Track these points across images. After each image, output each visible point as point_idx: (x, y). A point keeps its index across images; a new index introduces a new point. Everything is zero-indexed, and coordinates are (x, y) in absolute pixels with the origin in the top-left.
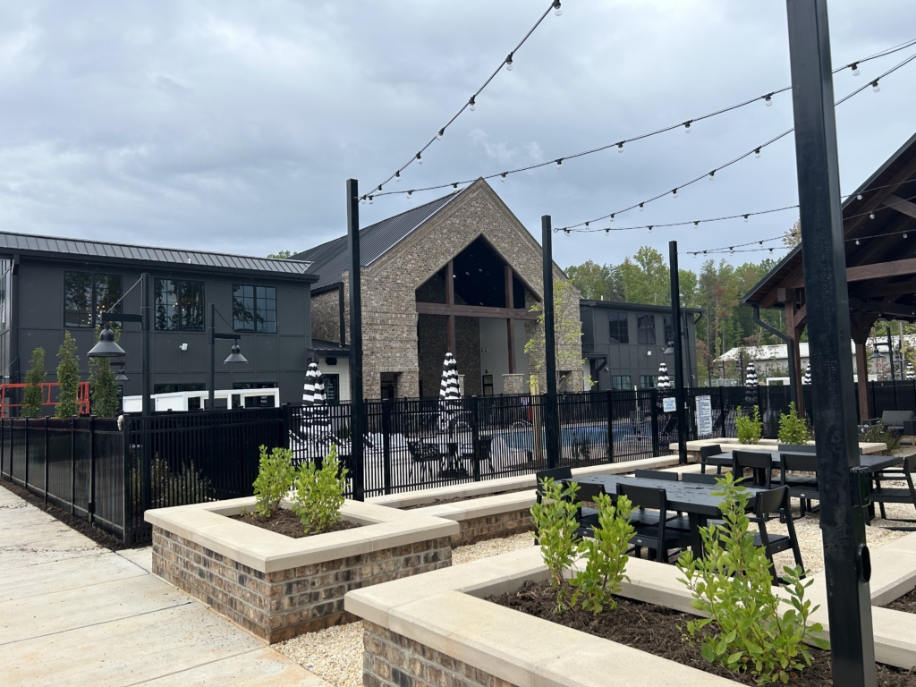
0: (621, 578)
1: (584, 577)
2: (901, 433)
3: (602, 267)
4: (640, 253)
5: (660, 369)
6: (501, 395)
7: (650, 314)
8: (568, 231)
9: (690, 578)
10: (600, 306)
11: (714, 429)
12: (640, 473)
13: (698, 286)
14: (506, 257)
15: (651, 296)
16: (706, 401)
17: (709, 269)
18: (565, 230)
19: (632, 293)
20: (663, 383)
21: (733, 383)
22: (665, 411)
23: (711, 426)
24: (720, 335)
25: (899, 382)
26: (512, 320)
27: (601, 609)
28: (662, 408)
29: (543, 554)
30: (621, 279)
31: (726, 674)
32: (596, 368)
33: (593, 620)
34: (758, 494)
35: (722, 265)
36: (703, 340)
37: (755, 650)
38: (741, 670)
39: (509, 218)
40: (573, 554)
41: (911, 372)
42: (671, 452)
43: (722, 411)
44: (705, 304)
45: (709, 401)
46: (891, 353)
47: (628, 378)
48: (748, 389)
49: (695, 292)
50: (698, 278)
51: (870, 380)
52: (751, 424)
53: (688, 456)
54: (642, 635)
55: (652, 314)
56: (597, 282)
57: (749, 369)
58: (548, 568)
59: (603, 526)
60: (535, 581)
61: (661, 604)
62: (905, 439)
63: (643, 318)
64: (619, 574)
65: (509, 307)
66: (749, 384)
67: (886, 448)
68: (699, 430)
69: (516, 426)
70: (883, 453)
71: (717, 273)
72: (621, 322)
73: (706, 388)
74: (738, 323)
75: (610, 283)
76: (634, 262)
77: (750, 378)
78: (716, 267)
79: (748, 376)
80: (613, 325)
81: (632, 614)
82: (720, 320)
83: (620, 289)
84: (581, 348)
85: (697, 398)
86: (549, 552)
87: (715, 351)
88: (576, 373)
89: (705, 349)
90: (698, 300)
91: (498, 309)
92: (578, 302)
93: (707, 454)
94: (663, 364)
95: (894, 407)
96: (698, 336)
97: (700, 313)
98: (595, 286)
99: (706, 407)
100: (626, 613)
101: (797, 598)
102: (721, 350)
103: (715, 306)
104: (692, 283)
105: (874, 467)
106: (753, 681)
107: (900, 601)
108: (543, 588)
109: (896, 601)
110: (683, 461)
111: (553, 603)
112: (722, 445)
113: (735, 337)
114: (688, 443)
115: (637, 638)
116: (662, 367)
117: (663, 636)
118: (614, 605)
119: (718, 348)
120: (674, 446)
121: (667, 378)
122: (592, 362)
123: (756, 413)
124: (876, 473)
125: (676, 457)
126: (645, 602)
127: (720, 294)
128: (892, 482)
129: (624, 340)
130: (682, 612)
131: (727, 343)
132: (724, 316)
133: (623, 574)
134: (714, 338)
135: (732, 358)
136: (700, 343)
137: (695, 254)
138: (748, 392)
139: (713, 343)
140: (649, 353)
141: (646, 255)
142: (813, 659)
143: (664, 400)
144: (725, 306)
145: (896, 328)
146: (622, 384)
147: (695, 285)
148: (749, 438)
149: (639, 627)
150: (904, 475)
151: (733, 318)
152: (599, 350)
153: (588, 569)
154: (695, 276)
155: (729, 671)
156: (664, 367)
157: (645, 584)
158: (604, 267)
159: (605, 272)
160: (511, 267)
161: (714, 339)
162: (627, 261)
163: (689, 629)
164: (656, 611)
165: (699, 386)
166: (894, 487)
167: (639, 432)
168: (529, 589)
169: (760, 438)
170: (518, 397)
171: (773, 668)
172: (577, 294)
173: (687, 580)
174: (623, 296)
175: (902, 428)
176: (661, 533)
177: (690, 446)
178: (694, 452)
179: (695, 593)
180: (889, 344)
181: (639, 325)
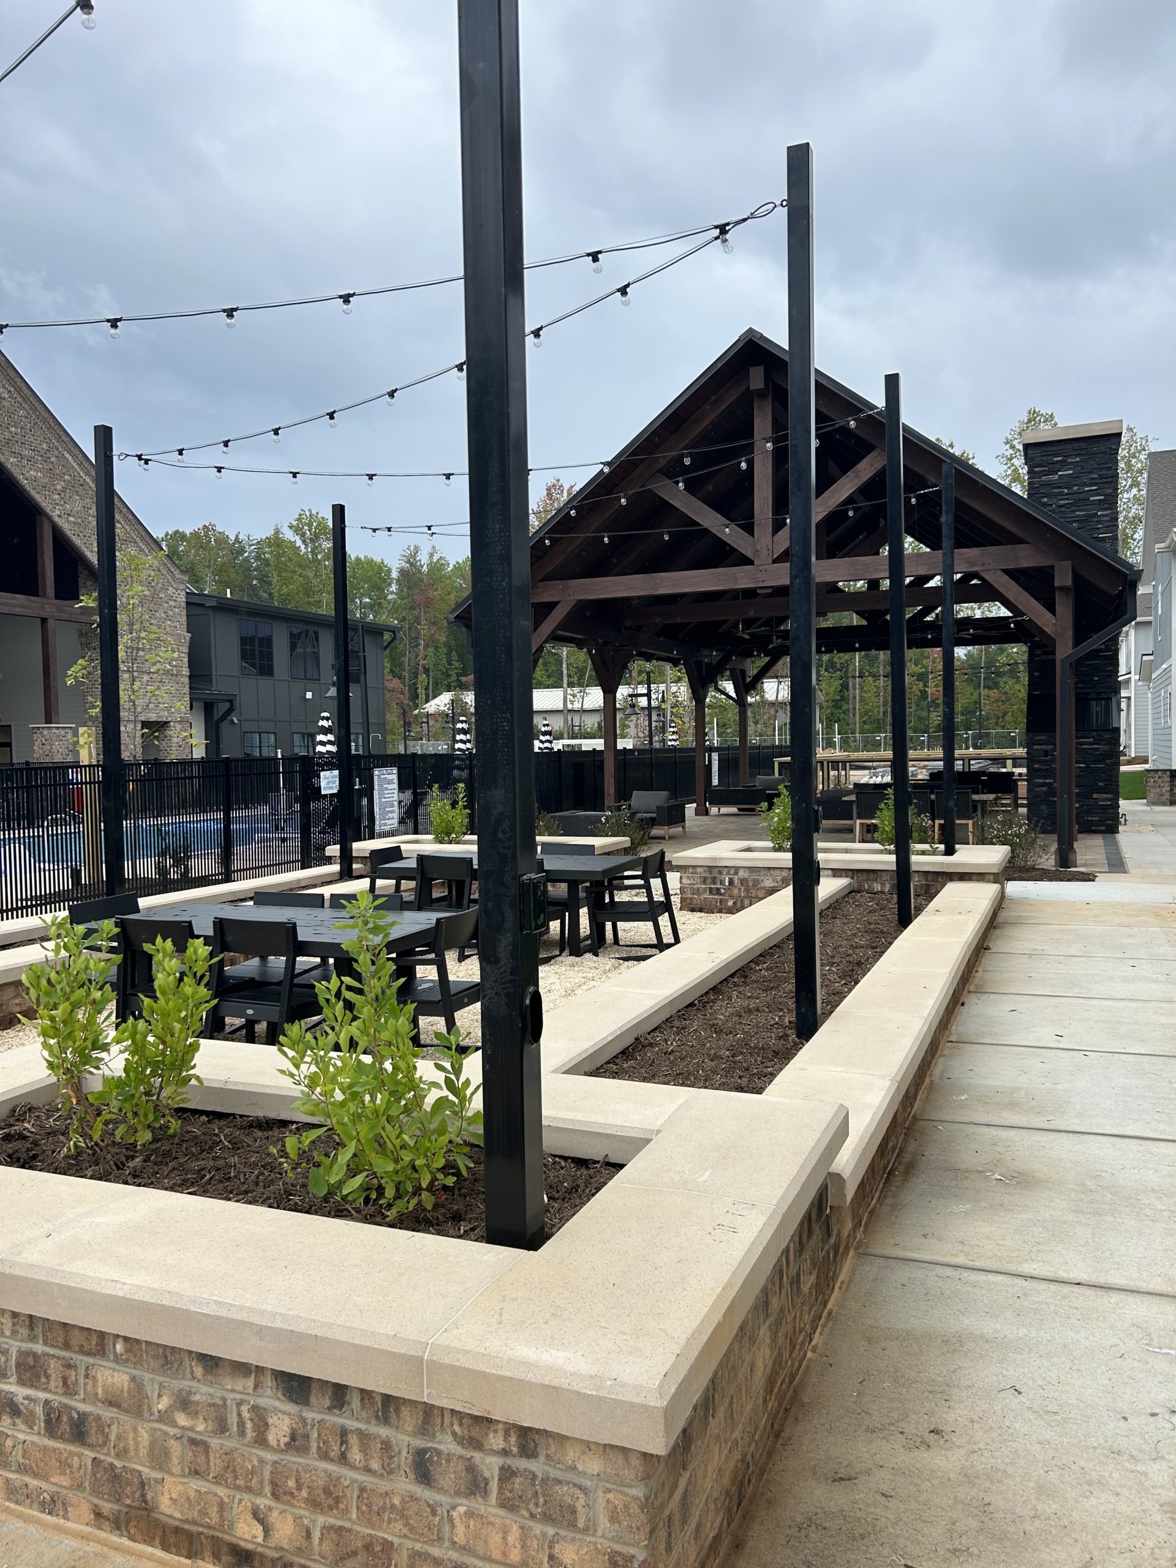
0: (189, 1079)
1: (117, 1087)
2: (653, 822)
3: (232, 538)
4: (299, 519)
5: (321, 723)
6: (27, 763)
7: (312, 628)
8: (147, 462)
9: (297, 1067)
10: (224, 607)
11: (402, 821)
12: (261, 898)
13: (394, 588)
14: (38, 498)
15: (316, 598)
16: (389, 777)
17: (411, 559)
18: (140, 457)
19: (285, 590)
20: (325, 744)
21: (442, 748)
22: (323, 792)
23: (396, 815)
24: (426, 671)
25: (657, 750)
26: (51, 623)
27: (148, 1136)
28: (319, 788)
29: (46, 1054)
30: (266, 562)
31: (342, 1211)
32: (216, 717)
33: (133, 1158)
34: (438, 920)
35: (432, 555)
36: (400, 678)
37: (384, 1166)
38: (367, 1200)
39: (45, 421)
40: (105, 1048)
41: (674, 737)
42: (329, 860)
43: (415, 794)
44: (404, 619)
45: (395, 777)
46: (649, 708)
47: (272, 737)
48: (458, 758)
49: (390, 597)
50: (395, 575)
51: (620, 747)
52: (453, 813)
53: (355, 866)
54: (218, 1169)
55: (316, 628)
56: (223, 564)
57: (459, 726)
58: (54, 1079)
59: (158, 994)
60: (35, 1104)
61: (260, 1114)
62: (655, 832)
63: (300, 634)
64: (184, 1074)
65: (44, 596)
66: (459, 749)
67: (629, 844)
68: (377, 823)
69: (54, 823)
70: (626, 851)
71: (425, 569)
72: (261, 640)
73: (399, 756)
74: (454, 653)
75: (246, 567)
76: (289, 535)
77: (462, 741)
78: (423, 558)
79: (458, 737)
80: (245, 641)
81: (207, 1138)
82: (427, 646)
83: (264, 580)
84: (187, 680)
85: (376, 772)
86: (56, 1049)
87: (417, 696)
88: (179, 726)
89: (403, 693)
90: (395, 610)
91: (21, 598)
92: (182, 598)
93: (381, 862)
94: (326, 714)
95: (648, 786)
96: (391, 671)
97: (394, 632)
98: (220, 570)
99: (389, 786)
100: (196, 1137)
101: (453, 1077)
102: (427, 695)
103: (419, 624)
104: (384, 581)
105: (605, 872)
106: (383, 1214)
107: (614, 1062)
108: (49, 1113)
109: (608, 1062)
110: (347, 874)
111: (62, 1138)
112: (403, 847)
113: (449, 676)
114: (356, 845)
115: (208, 1177)
116: (323, 718)
117: (254, 1165)
118: (175, 1125)
119: (421, 691)
120: (333, 850)
121: (331, 737)
122: (208, 708)
123: (461, 796)
124: (610, 881)
125: (336, 868)
126: (234, 1115)
127: (428, 603)
128: (634, 892)
129: (266, 670)
130: (293, 1123)
131: (436, 684)
132: (432, 642)
133: (191, 1072)
134: (415, 675)
135: (442, 708)
136: (395, 683)
137: (374, 530)
138: (457, 762)
139: (415, 684)
140: (309, 695)
141: (310, 525)
142: (472, 1165)
143: (322, 774)
144: (434, 623)
145: (662, 673)
146: (260, 747)
147: (390, 585)
148: (448, 834)
149: (215, 1159)
150: (642, 882)
151: (446, 644)
152: (220, 686)
153: (126, 1070)
154: (389, 571)
155: (348, 1206)
156: (327, 719)
157: (236, 1083)
158: (237, 539)
159: (237, 548)
160: (50, 519)
161: (417, 678)
162: (277, 532)
163: (288, 1149)
164: (251, 1126)
165: (389, 752)
166: (636, 899)
167: (283, 829)
168: (21, 1119)
169: (465, 834)
170: (64, 768)
171: (410, 1189)
172: (182, 582)
173: (294, 1071)
174: (270, 594)
175: (654, 815)
176: (285, 997)
177: (359, 850)
178: (362, 859)
179: (306, 1089)
180: (648, 695)
181: (293, 647)
